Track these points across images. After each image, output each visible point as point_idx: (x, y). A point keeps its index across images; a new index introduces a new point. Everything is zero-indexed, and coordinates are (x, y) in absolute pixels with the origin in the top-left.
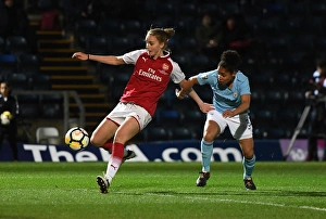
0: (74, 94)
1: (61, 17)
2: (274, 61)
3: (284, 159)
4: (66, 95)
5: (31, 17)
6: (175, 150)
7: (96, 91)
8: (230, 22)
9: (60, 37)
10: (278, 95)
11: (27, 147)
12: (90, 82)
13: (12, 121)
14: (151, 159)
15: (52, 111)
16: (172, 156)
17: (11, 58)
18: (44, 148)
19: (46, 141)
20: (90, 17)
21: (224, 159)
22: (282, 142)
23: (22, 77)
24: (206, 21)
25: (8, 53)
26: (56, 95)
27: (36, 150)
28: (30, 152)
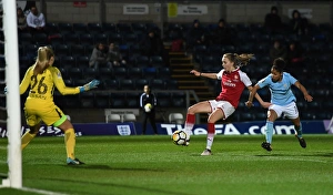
0: (193, 92)
1: (184, 44)
2: (320, 71)
3: (327, 132)
4: (187, 93)
5: (165, 44)
6: (257, 127)
7: (206, 90)
8: (291, 46)
9: (184, 56)
10: (322, 92)
11: (163, 126)
12: (203, 84)
13: (152, 110)
14: (242, 132)
15: (179, 103)
16: (255, 131)
17: (153, 70)
18: (174, 126)
19: (175, 122)
20: (203, 44)
21: (288, 132)
22: (325, 122)
23: (160, 81)
24: (276, 45)
25: (151, 66)
26: (181, 93)
27: (169, 128)
28: (165, 129)
